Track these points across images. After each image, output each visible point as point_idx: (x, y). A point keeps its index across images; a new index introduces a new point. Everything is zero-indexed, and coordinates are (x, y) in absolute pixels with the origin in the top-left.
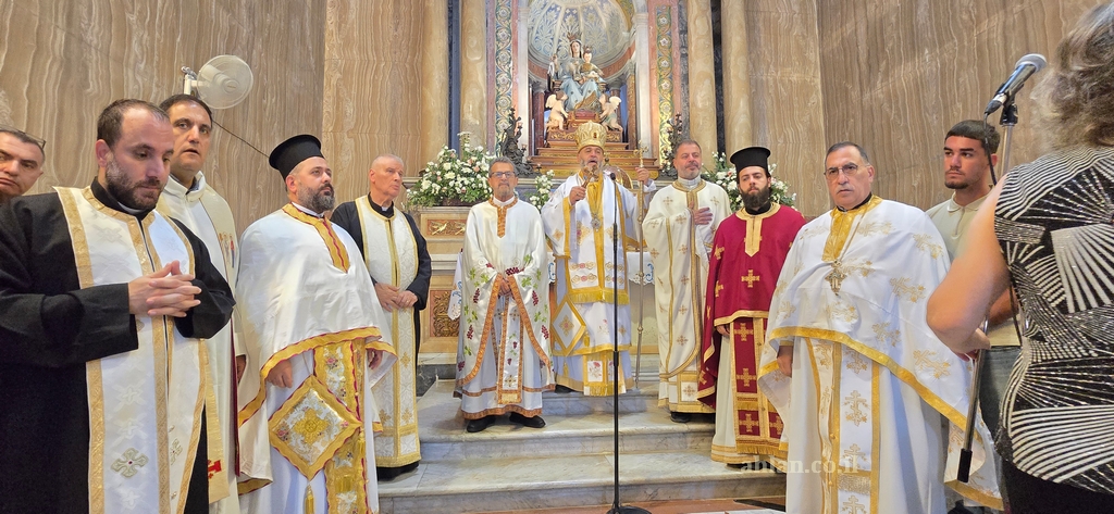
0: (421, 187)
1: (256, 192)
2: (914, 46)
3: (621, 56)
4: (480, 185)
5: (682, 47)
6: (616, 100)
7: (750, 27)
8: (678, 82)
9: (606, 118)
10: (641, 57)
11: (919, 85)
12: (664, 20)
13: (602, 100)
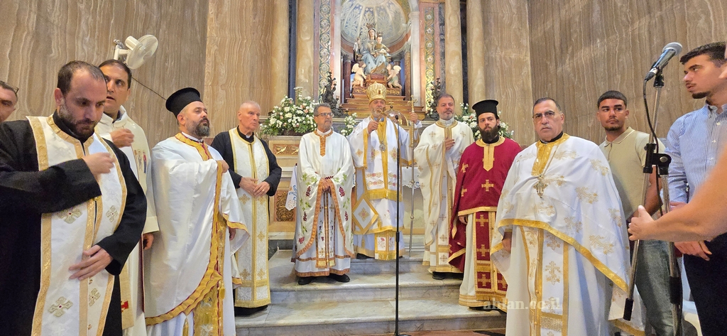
0: (269, 123)
1: (159, 124)
2: (590, 37)
3: (401, 39)
4: (308, 122)
5: (441, 34)
6: (397, 68)
7: (485, 22)
8: (438, 57)
9: (391, 79)
10: (414, 41)
11: (593, 63)
12: (429, 17)
13: (389, 67)
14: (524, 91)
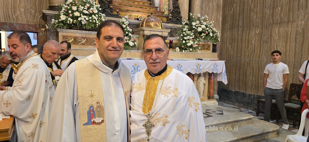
14: (218, 5)
